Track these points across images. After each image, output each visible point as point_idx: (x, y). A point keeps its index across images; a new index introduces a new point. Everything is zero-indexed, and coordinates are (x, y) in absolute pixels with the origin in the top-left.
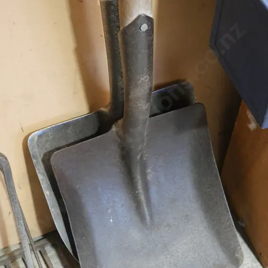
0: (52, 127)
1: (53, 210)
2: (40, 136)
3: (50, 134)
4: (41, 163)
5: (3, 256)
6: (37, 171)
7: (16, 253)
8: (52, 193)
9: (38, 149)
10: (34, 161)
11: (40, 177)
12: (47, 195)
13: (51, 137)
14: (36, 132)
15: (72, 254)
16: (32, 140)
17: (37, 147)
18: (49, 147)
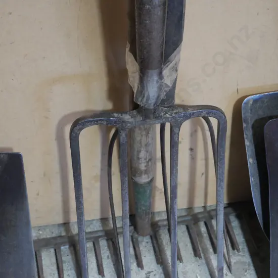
0: (270, 94)
1: (253, 179)
2: (255, 101)
3: (266, 100)
4: (251, 129)
5: (185, 216)
6: (245, 136)
7: (200, 216)
8: (255, 162)
9: (251, 113)
10: (244, 125)
11: (247, 143)
12: (250, 163)
13: (266, 104)
14: (253, 96)
15: (262, 228)
16: (247, 103)
17: (250, 111)
18: (261, 114)
